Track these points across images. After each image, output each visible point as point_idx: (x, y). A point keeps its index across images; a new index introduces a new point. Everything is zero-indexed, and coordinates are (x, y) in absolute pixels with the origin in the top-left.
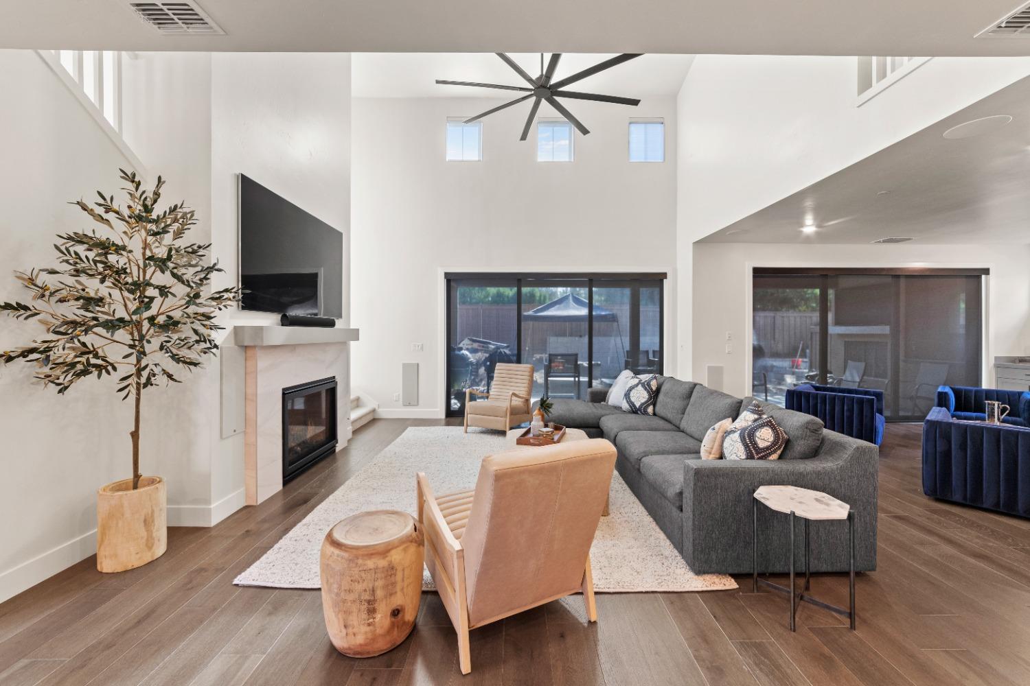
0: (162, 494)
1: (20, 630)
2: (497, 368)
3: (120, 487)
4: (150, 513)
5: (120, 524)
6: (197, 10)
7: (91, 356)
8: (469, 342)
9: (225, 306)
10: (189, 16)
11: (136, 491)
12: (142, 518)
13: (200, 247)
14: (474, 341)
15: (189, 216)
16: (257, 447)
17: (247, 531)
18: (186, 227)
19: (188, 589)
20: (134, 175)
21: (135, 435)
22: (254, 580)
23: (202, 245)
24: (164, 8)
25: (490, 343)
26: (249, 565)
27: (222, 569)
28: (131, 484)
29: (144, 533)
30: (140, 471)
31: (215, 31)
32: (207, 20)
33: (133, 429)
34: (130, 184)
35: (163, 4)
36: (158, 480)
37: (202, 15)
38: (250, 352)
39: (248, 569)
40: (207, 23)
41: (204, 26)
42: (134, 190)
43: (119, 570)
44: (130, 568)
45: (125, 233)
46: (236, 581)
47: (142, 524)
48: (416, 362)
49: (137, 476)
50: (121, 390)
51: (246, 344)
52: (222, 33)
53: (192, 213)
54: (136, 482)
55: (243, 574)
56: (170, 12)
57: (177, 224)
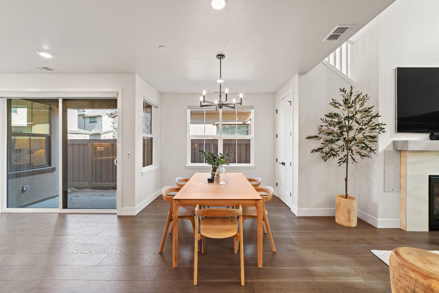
0: (355, 204)
1: (314, 224)
3: (342, 196)
4: (349, 209)
5: (340, 208)
6: (343, 26)
7: (333, 151)
9: (383, 132)
10: (342, 30)
11: (345, 199)
12: (347, 210)
13: (369, 108)
15: (365, 97)
16: (406, 201)
17: (392, 238)
18: (365, 101)
19: (355, 242)
20: (344, 89)
21: (346, 180)
22: (379, 255)
23: (369, 107)
24: (334, 34)
26: (382, 249)
27: (370, 244)
28: (345, 197)
29: (347, 215)
30: (348, 193)
31: (351, 28)
32: (347, 27)
33: (345, 178)
34: (343, 92)
35: (333, 33)
36: (354, 198)
37: (345, 26)
38: (402, 153)
39: (380, 251)
40: (348, 28)
41: (348, 29)
42: (344, 94)
43: (340, 224)
44: (343, 225)
45: (343, 109)
46: (372, 251)
47: (347, 212)
49: (347, 195)
50: (339, 163)
51: (399, 149)
52: (354, 26)
53: (367, 95)
55: (377, 250)
56: (336, 34)
57: (361, 101)
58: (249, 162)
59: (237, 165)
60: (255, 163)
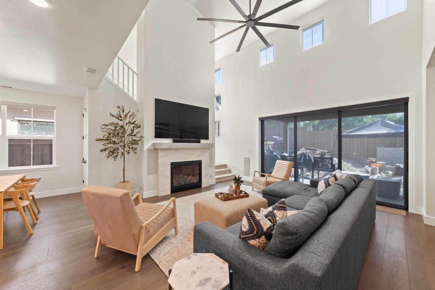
2: (277, 162)
8: (305, 150)
14: (307, 149)
21: (124, 170)
25: (317, 150)
36: (129, 182)
38: (158, 150)
48: (248, 157)
49: (124, 180)
54: (124, 182)
58: (51, 163)
59: (32, 167)
60: (57, 164)
